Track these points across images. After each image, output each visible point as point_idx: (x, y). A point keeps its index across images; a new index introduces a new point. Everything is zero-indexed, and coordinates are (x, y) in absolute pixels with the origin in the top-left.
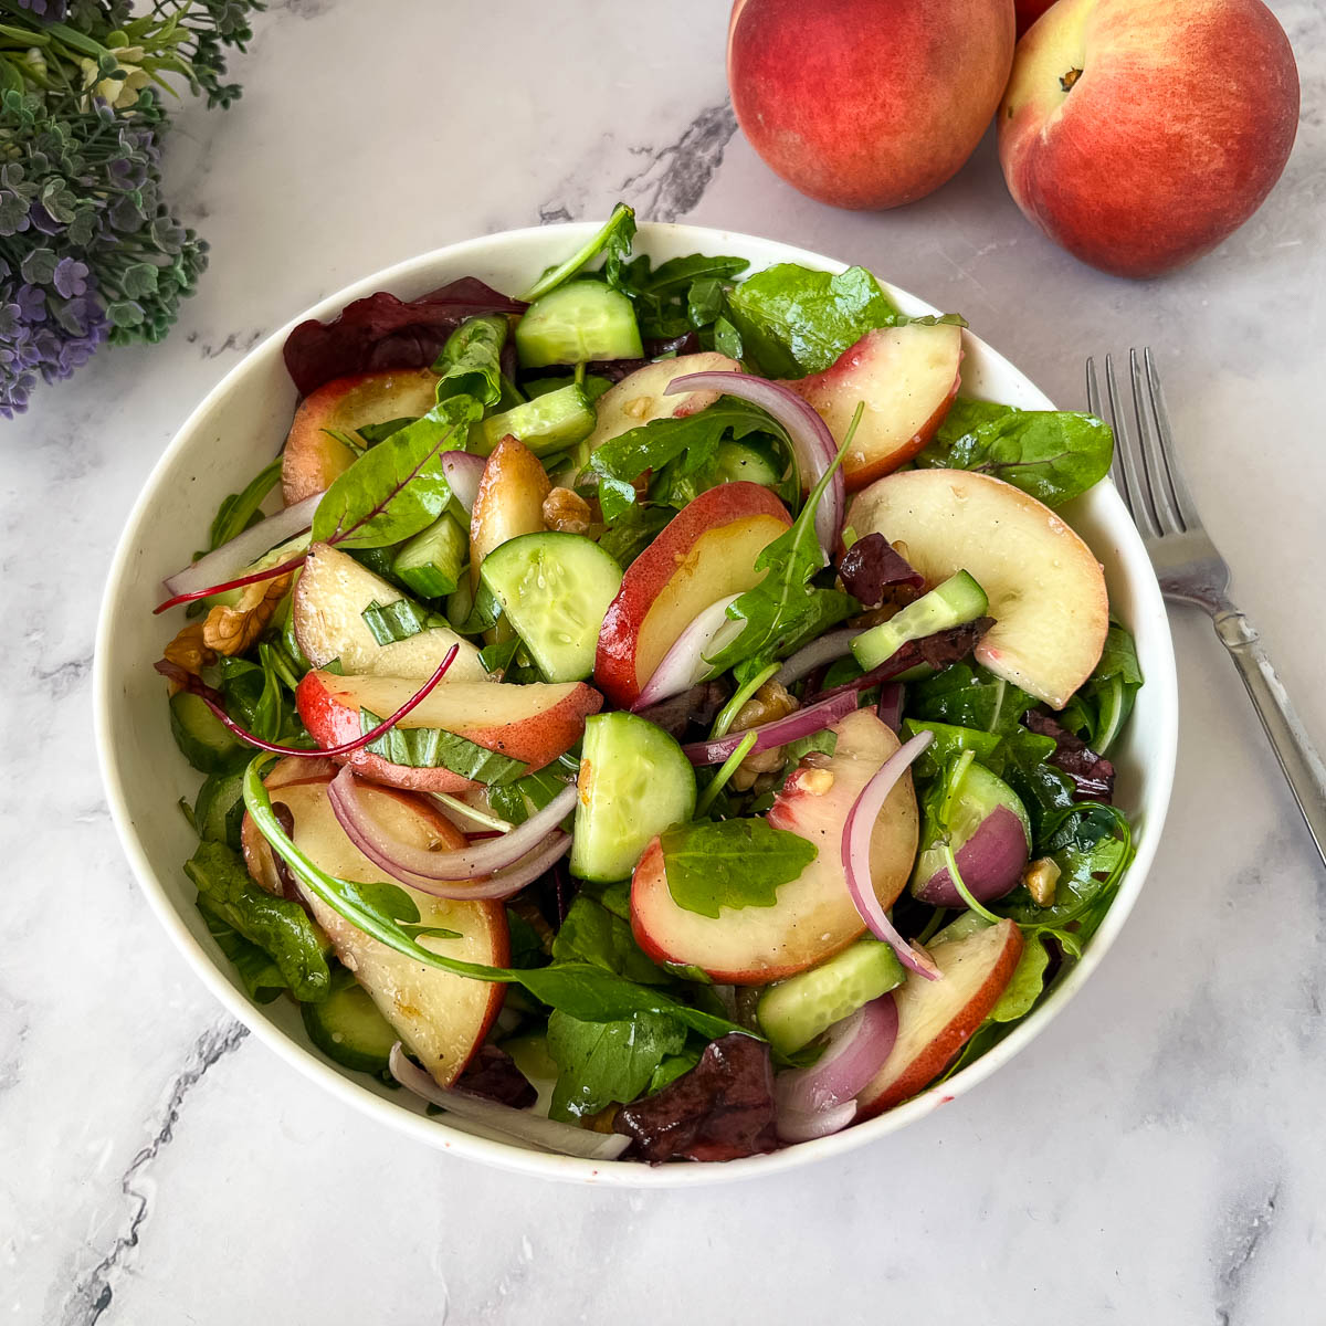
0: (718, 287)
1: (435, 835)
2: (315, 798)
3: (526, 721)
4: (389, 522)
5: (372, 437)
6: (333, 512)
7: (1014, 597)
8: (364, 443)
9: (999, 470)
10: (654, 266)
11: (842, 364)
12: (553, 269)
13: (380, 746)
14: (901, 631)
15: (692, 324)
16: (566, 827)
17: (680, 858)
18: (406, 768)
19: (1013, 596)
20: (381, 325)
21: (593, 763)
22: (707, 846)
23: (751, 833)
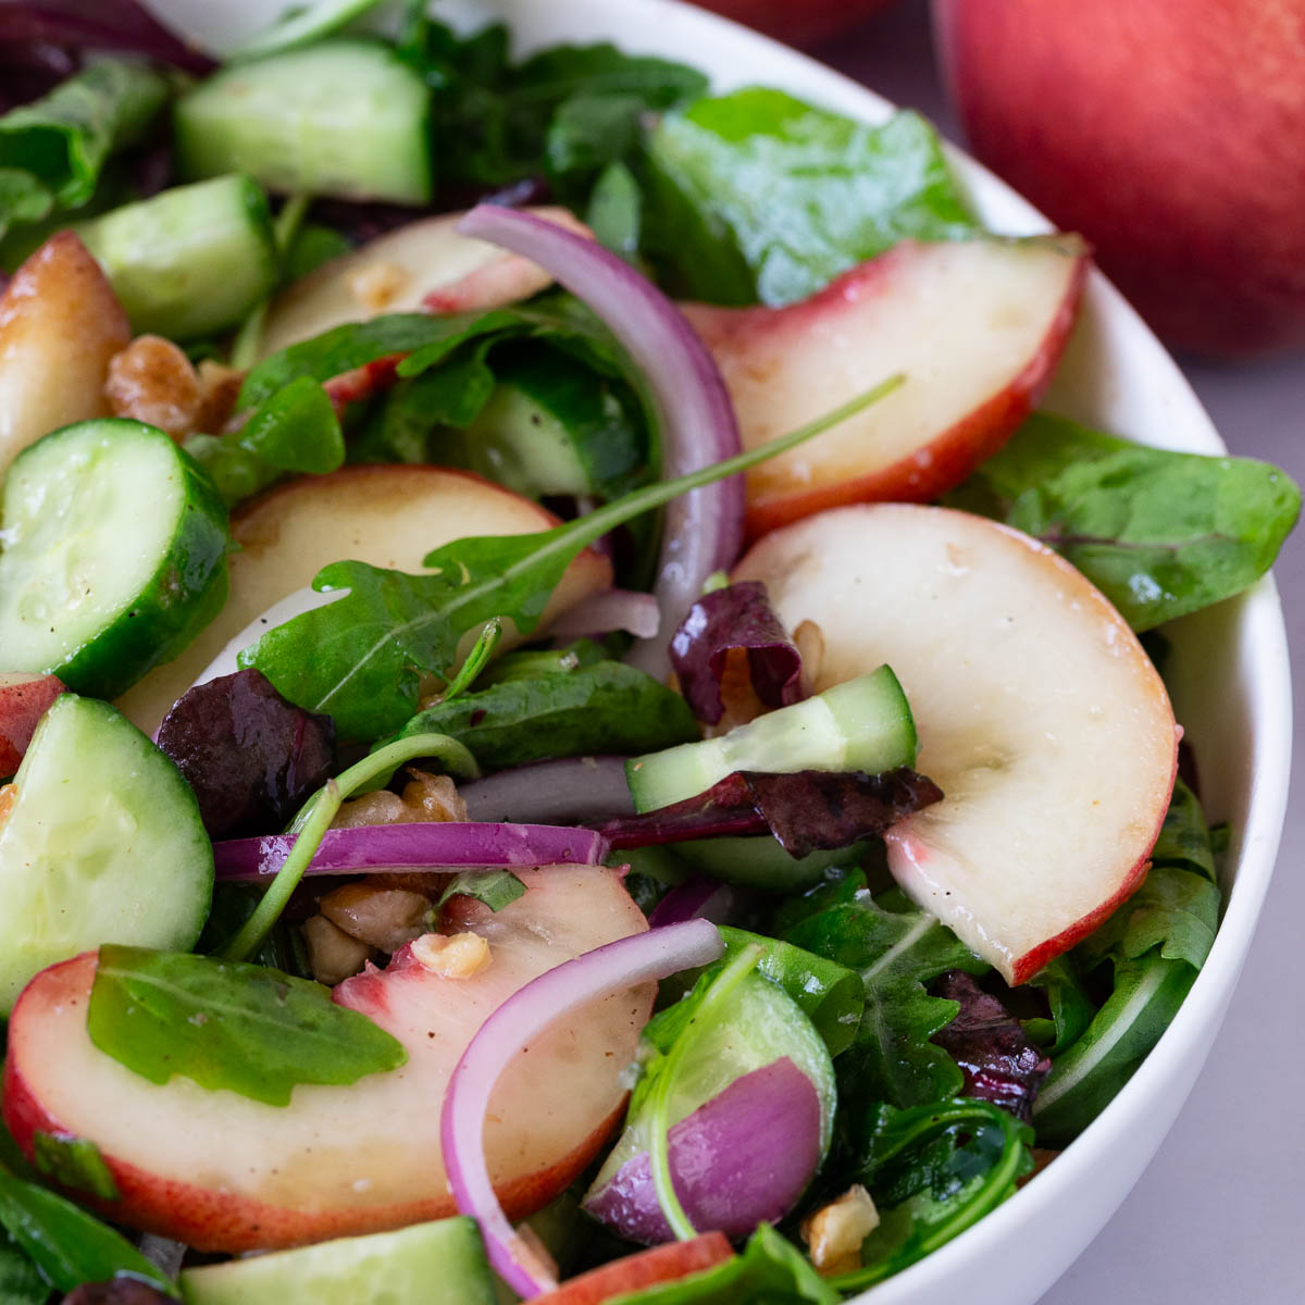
0: (632, 113)
7: (997, 765)
9: (1069, 544)
10: (518, 53)
11: (826, 299)
12: (300, 12)
14: (731, 756)
17: (127, 979)
19: (999, 764)
22: (188, 980)
23: (286, 993)
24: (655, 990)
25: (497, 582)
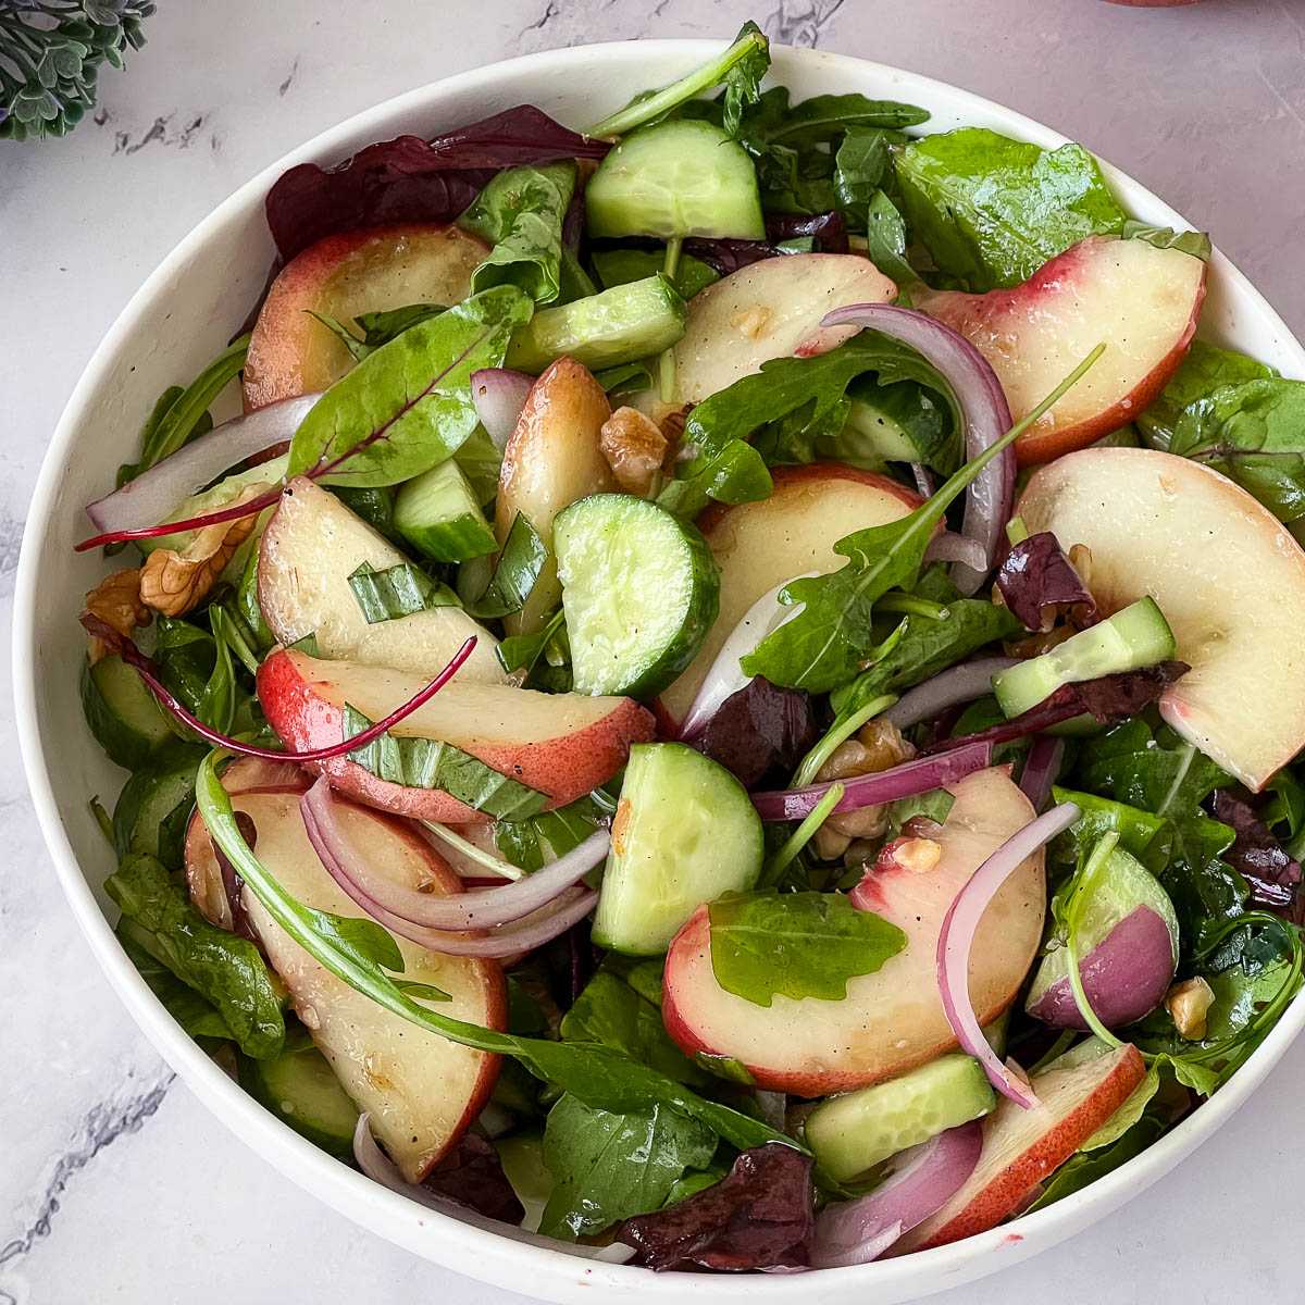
0: (881, 145)
1: (427, 874)
2: (283, 812)
3: (552, 743)
4: (391, 452)
5: (377, 332)
6: (318, 435)
7: (1220, 636)
8: (363, 335)
9: (1231, 462)
10: (795, 101)
12: (651, 94)
13: (366, 756)
14: (1058, 669)
15: (838, 199)
16: (591, 883)
17: (731, 932)
18: (396, 786)
19: (1218, 636)
21: (633, 804)
22: (767, 922)
23: (825, 911)
24: (1045, 848)
25: (887, 560)
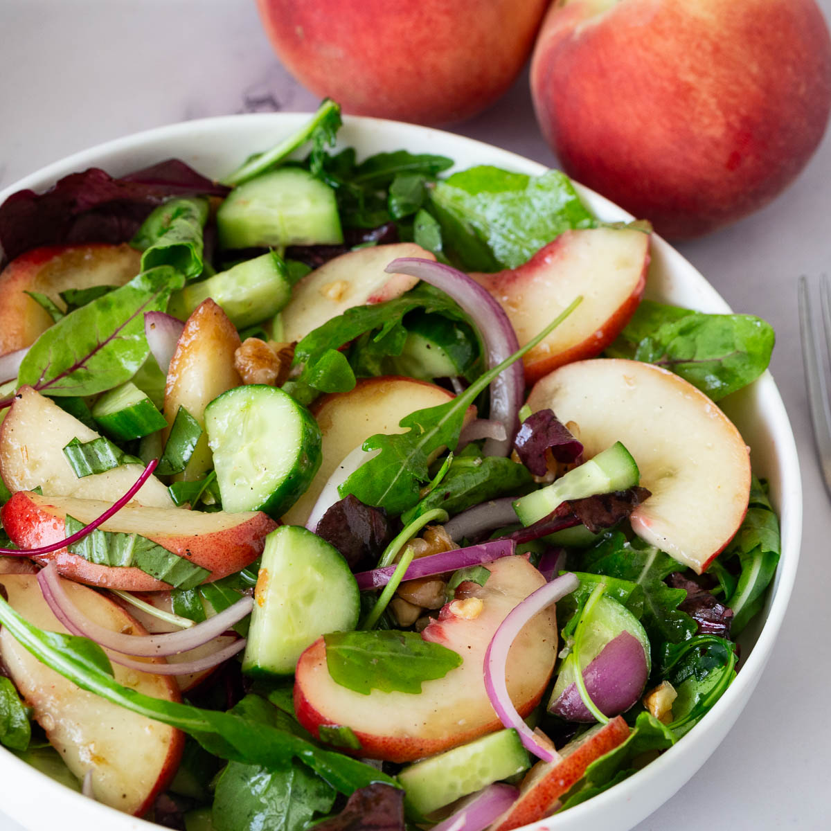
0: (422, 183)
1: (128, 623)
2: (25, 587)
3: (211, 535)
4: (89, 376)
5: (73, 302)
6: (37, 364)
7: (671, 475)
8: (64, 307)
9: (673, 365)
10: (361, 158)
11: (534, 263)
12: (257, 156)
13: (83, 547)
14: (559, 493)
15: (392, 215)
17: (339, 649)
18: (104, 567)
19: (670, 474)
20: (87, 198)
21: (269, 571)
22: (364, 644)
23: (404, 641)
24: (555, 607)
25: (436, 429)
